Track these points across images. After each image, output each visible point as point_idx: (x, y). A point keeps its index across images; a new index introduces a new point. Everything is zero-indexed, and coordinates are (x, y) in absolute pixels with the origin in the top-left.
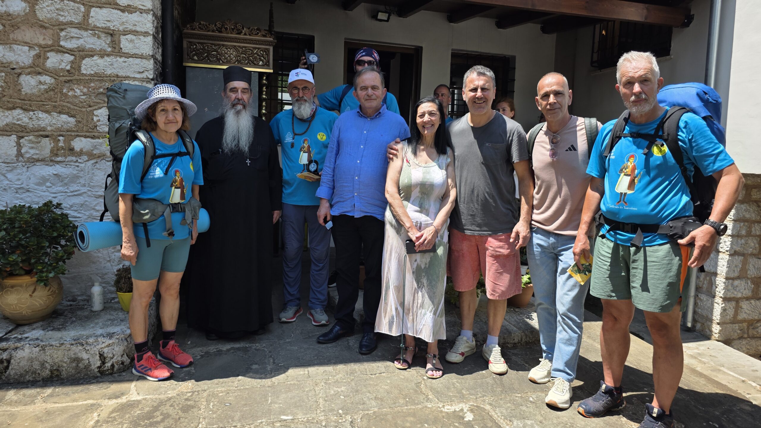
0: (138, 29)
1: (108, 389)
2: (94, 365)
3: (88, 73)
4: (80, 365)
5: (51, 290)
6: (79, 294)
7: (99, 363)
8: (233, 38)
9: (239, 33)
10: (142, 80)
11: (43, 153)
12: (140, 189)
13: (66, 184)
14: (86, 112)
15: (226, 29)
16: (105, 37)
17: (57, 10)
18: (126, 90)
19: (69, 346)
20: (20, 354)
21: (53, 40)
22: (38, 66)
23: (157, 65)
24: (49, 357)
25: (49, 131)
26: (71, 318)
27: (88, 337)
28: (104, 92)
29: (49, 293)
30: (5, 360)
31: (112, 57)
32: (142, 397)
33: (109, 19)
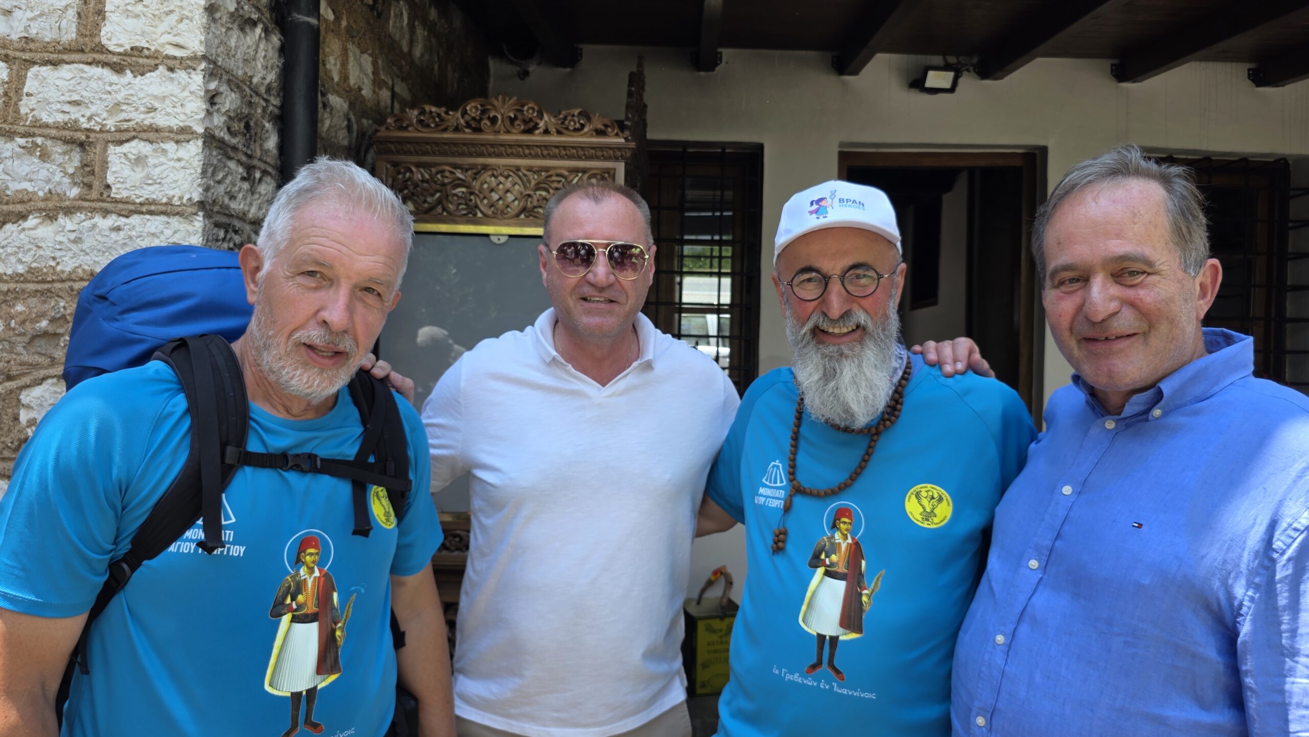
0: (161, 120)
3: (9, 272)
9: (529, 131)
15: (494, 120)
16: (65, 153)
31: (80, 216)
33: (76, 97)
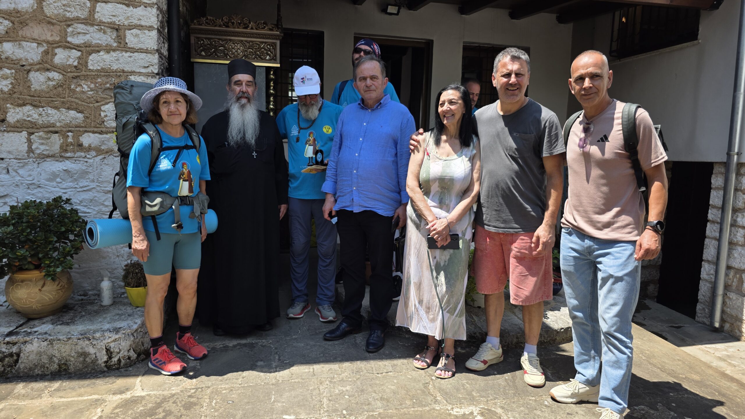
0: (143, 23)
1: (114, 384)
2: (101, 359)
3: (95, 69)
4: (87, 359)
5: (60, 285)
6: (90, 288)
7: (105, 358)
8: (240, 33)
9: (246, 28)
10: (147, 75)
11: (53, 149)
12: (148, 183)
13: (76, 180)
14: (93, 108)
15: (233, 23)
16: (111, 32)
17: (64, 5)
18: (132, 86)
19: (76, 340)
20: (28, 348)
21: (60, 36)
22: (46, 63)
23: (162, 59)
24: (57, 352)
25: (58, 127)
26: (81, 312)
27: (95, 332)
28: (110, 87)
29: (59, 287)
30: (15, 353)
31: (118, 52)
32: (146, 393)
33: (114, 14)
